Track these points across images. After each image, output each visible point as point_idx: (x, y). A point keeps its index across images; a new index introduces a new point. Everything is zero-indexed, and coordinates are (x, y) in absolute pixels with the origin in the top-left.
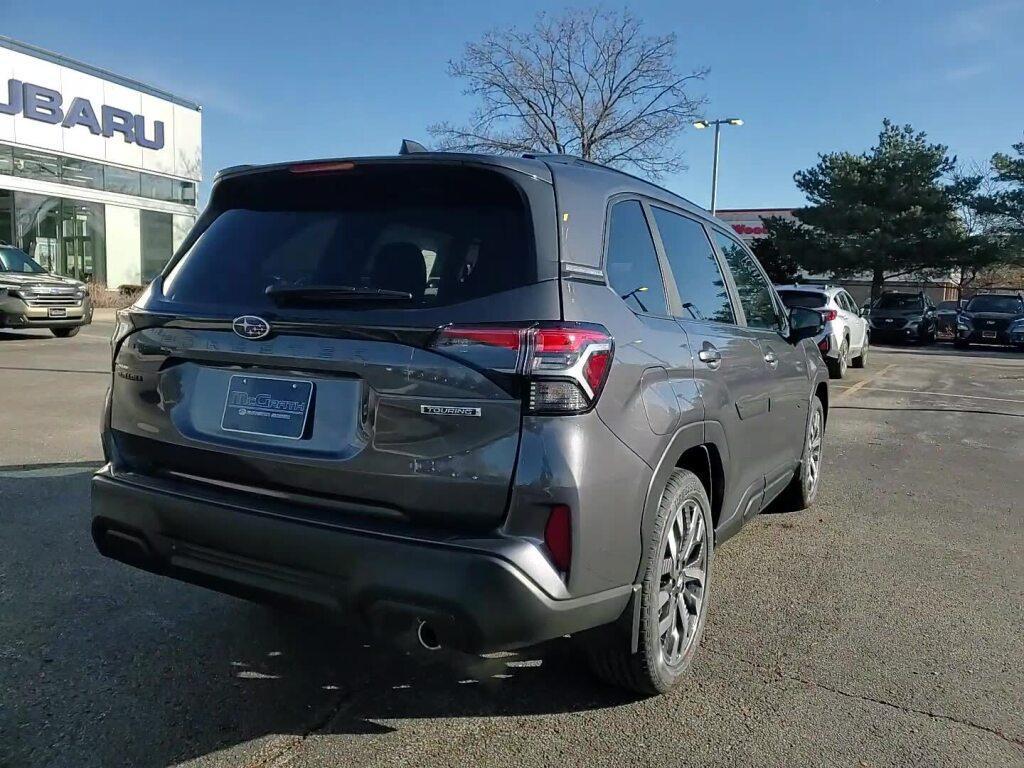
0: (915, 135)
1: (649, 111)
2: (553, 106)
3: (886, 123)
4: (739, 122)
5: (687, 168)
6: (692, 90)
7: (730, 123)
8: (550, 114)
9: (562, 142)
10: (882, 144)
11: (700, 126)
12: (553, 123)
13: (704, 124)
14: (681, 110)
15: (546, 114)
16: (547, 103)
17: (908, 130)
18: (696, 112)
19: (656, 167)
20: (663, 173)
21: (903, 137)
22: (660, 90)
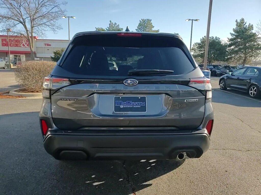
0: (117, 25)
1: (51, 12)
2: (20, 6)
3: (110, 21)
4: (75, 18)
5: (62, 29)
6: (62, 7)
7: (72, 18)
8: (19, 9)
9: (24, 17)
10: (110, 26)
11: (64, 17)
12: (21, 12)
13: (65, 17)
14: (59, 13)
15: (18, 9)
16: (18, 6)
17: (115, 24)
18: (64, 14)
19: (54, 28)
20: (56, 29)
21: (114, 25)
22: (53, 6)
